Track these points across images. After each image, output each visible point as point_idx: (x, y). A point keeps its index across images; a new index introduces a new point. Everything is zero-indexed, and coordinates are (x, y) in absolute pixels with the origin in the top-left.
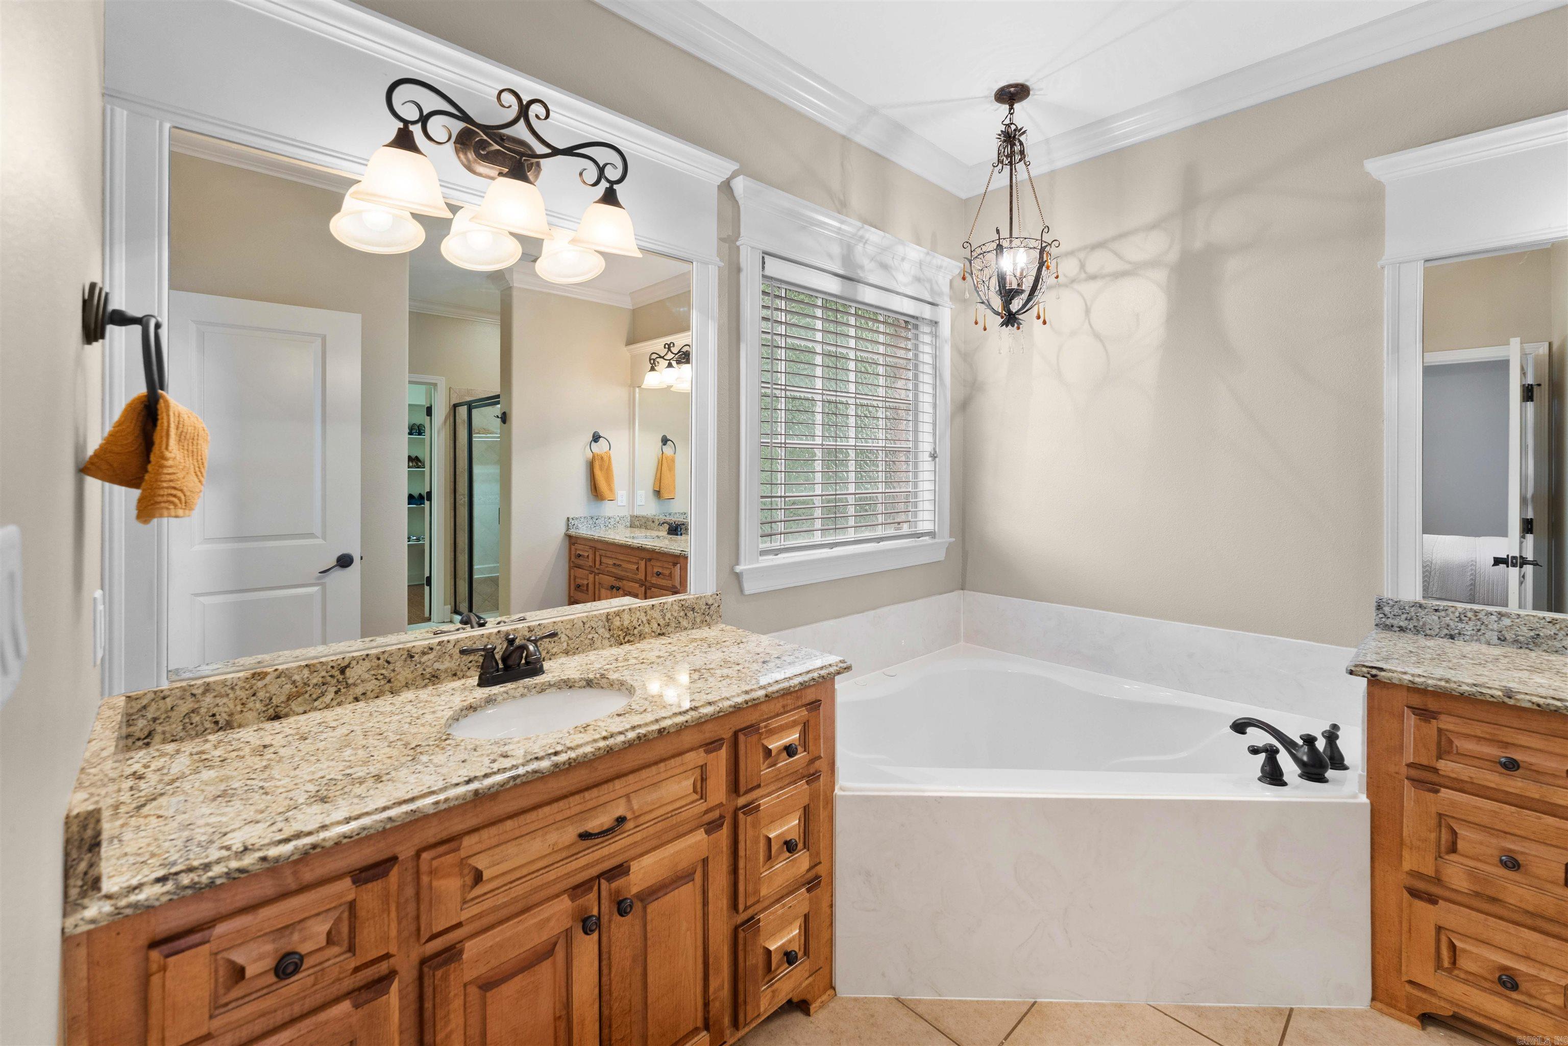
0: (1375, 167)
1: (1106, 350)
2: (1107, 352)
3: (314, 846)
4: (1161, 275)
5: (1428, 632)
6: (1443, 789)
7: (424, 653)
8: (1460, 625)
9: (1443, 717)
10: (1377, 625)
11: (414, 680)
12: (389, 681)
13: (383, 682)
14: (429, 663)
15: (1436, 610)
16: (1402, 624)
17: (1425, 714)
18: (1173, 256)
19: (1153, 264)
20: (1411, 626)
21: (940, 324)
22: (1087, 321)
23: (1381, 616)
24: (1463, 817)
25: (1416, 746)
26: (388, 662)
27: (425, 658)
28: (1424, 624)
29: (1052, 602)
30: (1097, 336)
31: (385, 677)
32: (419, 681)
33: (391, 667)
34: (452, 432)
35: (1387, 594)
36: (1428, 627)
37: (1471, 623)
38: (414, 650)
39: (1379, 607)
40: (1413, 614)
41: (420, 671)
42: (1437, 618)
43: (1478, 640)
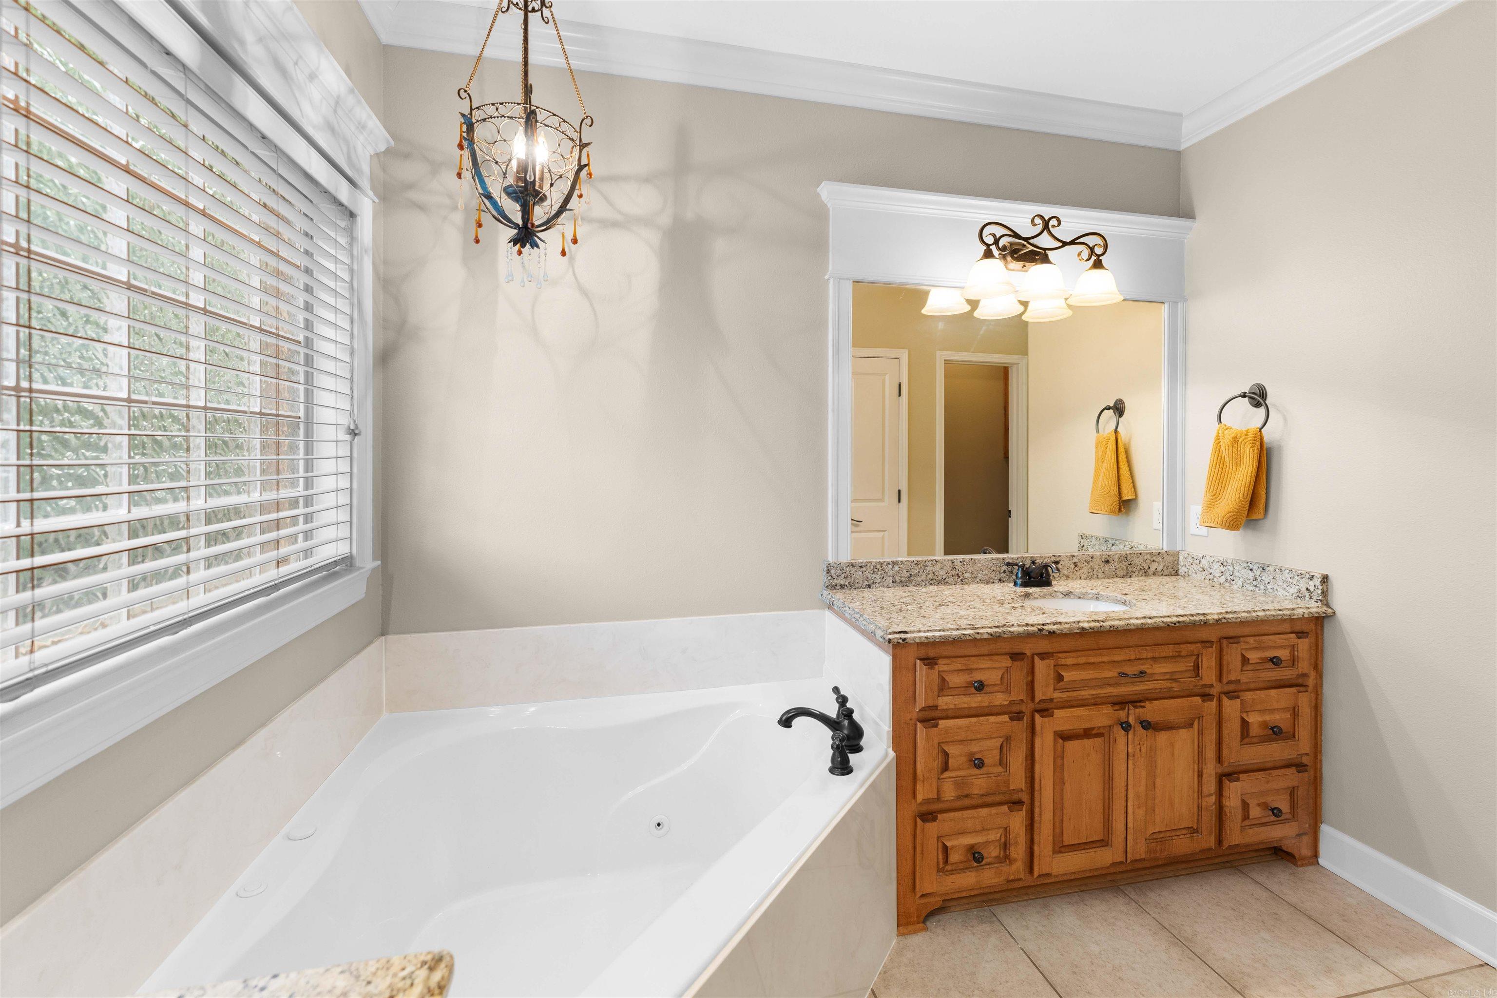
0: (827, 191)
1: (594, 310)
2: (595, 314)
4: (654, 237)
5: (857, 585)
6: (941, 722)
8: (874, 576)
9: (940, 661)
10: (827, 587)
15: (861, 567)
16: (842, 582)
17: (930, 661)
18: (665, 220)
19: (646, 222)
20: (847, 583)
21: (358, 218)
22: (571, 270)
23: (830, 578)
24: (951, 739)
25: (926, 691)
28: (854, 580)
29: (526, 626)
30: (584, 292)
35: (831, 559)
36: (857, 581)
37: (879, 573)
39: (828, 571)
40: (848, 573)
42: (861, 573)
43: (883, 586)
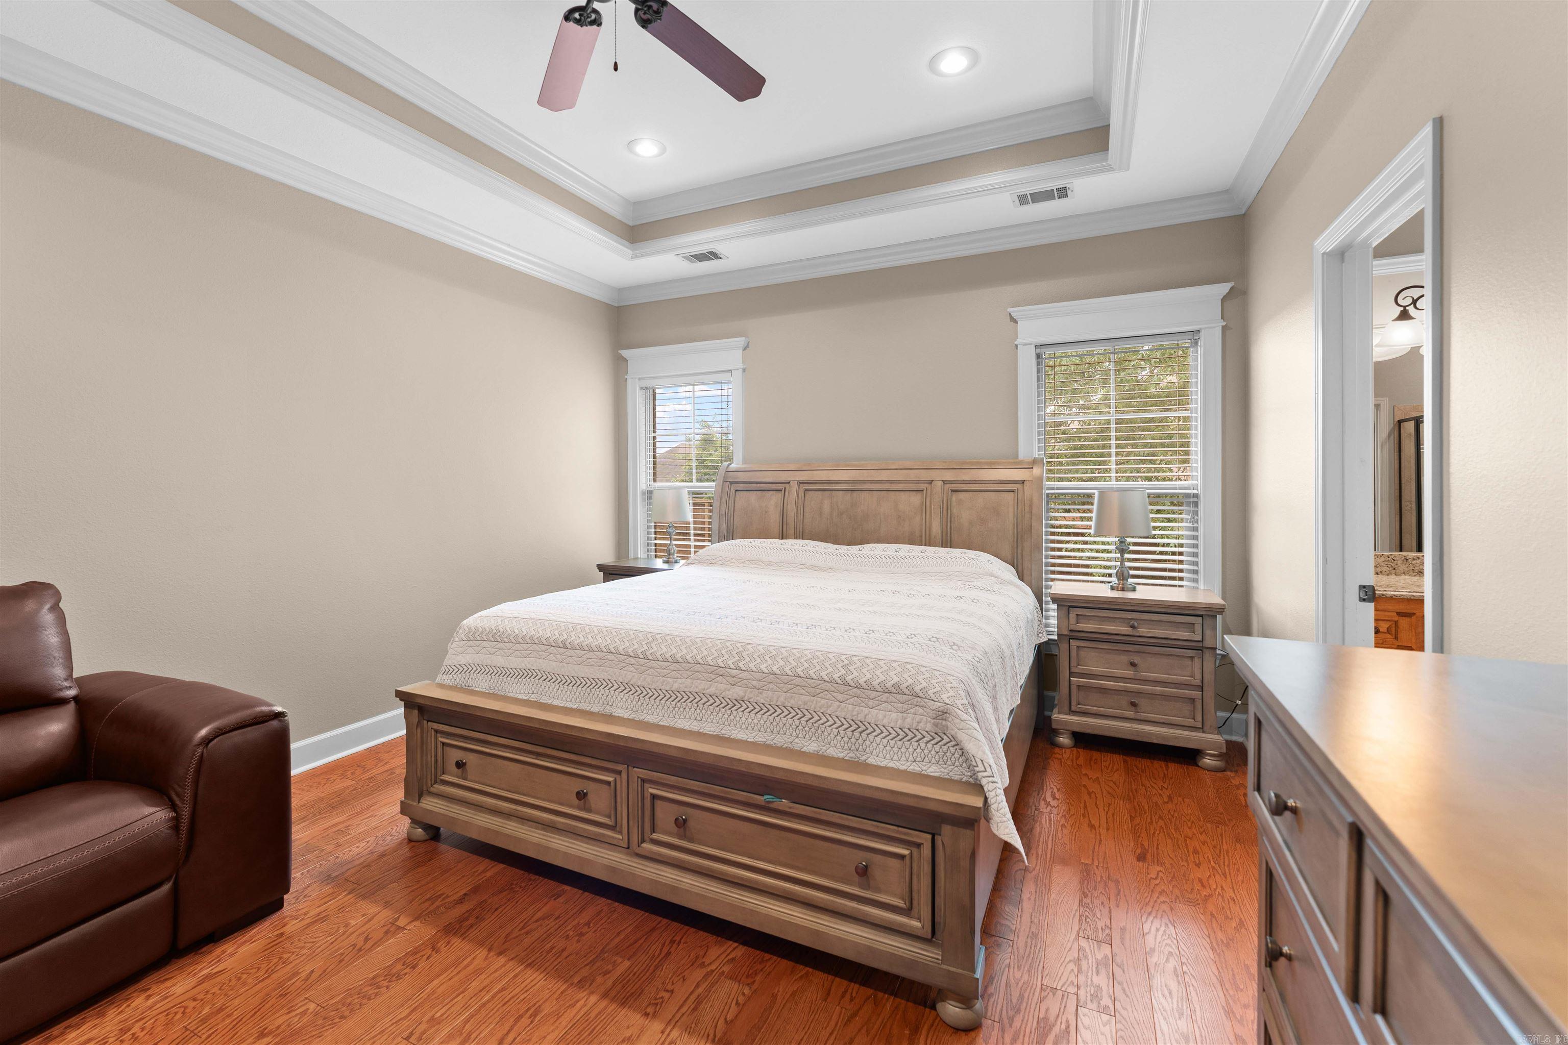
3: (1383, 595)
7: (1414, 559)
11: (1408, 571)
12: (1394, 569)
13: (1391, 569)
14: (1417, 565)
26: (1394, 560)
27: (1414, 562)
31: (1392, 567)
32: (1411, 573)
33: (1395, 562)
34: (1397, 446)
38: (1408, 557)
41: (1412, 568)
